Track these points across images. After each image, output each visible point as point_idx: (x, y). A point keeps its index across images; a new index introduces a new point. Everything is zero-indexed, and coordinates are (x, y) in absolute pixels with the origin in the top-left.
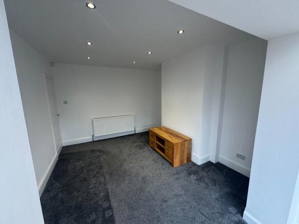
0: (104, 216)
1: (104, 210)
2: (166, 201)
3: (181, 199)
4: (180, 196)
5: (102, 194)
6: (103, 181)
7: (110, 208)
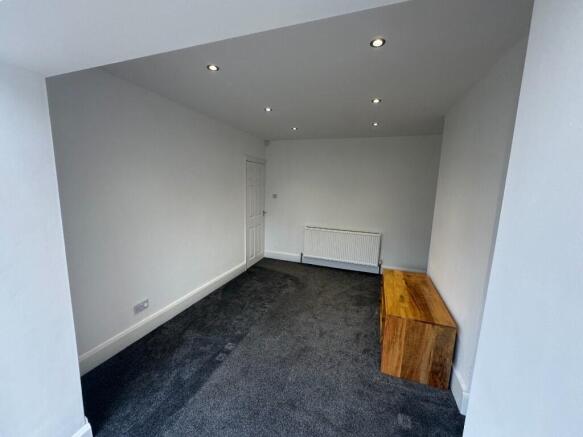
0: (215, 355)
1: (222, 350)
2: (293, 407)
3: (320, 427)
4: (325, 421)
5: (239, 332)
6: (256, 318)
7: (228, 352)
